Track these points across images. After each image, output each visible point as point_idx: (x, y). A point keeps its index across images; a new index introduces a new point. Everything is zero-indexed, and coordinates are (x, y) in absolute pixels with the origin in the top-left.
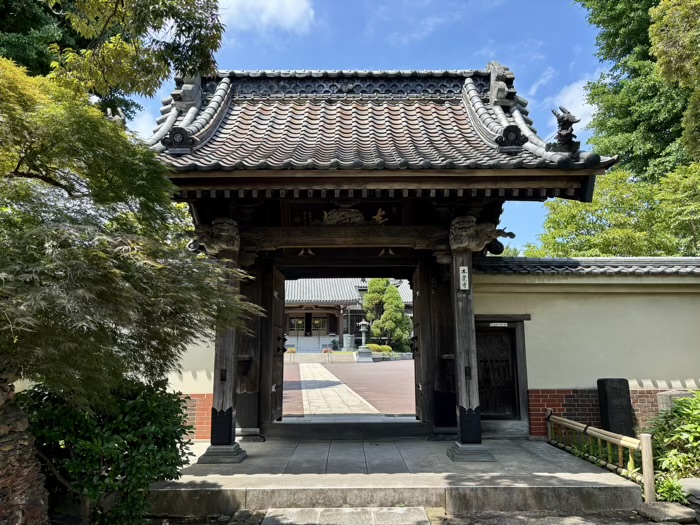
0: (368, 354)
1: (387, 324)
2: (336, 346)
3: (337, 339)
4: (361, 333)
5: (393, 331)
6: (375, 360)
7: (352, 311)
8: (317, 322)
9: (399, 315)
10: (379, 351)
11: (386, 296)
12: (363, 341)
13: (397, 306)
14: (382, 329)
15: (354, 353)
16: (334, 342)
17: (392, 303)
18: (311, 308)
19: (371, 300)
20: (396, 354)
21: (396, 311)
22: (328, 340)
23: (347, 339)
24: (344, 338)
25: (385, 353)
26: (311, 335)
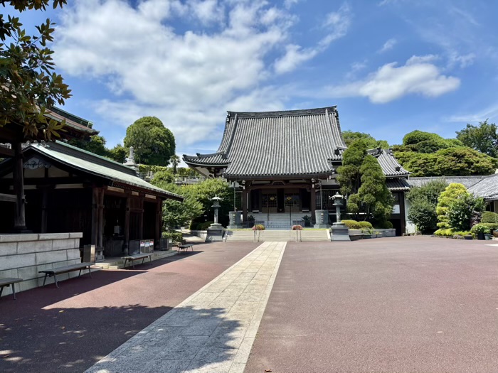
0: (343, 231)
1: (365, 197)
2: (309, 223)
3: (309, 215)
4: (335, 207)
5: (372, 205)
6: (353, 238)
7: (324, 187)
8: (289, 198)
9: (380, 187)
10: (357, 227)
11: (363, 167)
12: (338, 217)
13: (376, 177)
14: (359, 203)
15: (328, 231)
16: (306, 218)
17: (370, 174)
18: (281, 184)
19: (346, 172)
20: (378, 231)
21: (376, 183)
22: (299, 217)
23: (319, 215)
24: (316, 214)
25: (364, 229)
26: (283, 211)
